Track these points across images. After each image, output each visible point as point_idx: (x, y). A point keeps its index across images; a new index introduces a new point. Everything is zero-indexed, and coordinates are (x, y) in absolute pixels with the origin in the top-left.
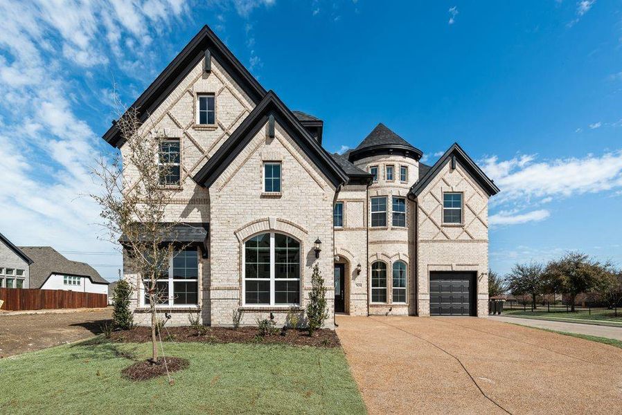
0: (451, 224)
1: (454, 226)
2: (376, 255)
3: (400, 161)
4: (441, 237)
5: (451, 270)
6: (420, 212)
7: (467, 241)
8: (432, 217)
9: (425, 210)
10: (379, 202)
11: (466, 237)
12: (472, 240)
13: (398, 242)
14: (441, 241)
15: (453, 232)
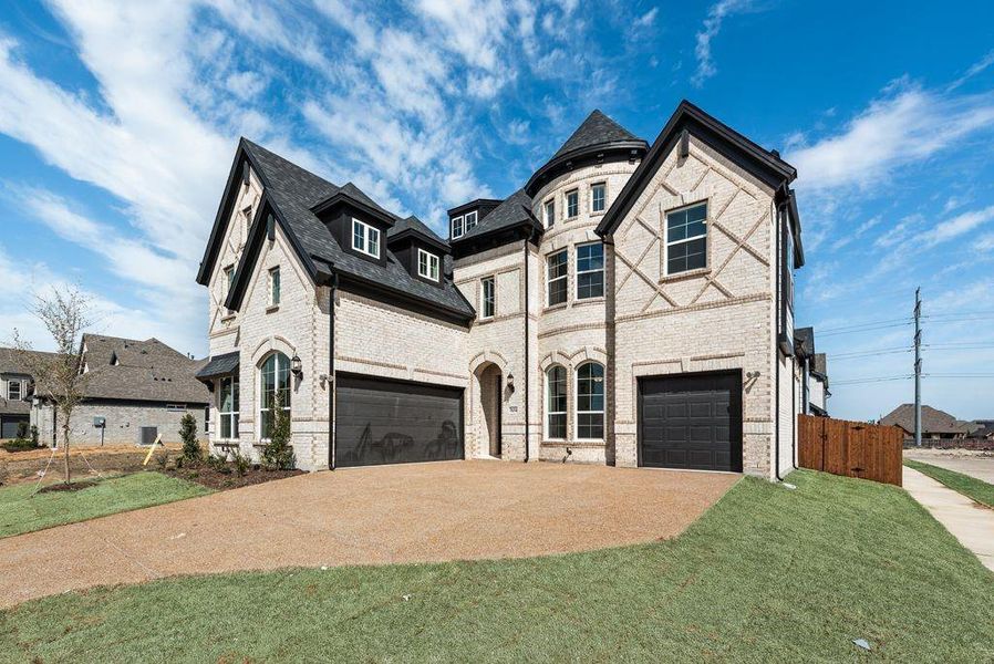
0: (682, 274)
1: (686, 278)
2: (550, 355)
3: (590, 177)
4: (660, 304)
5: (680, 371)
6: (619, 263)
7: (717, 305)
8: (639, 268)
9: (627, 258)
10: (558, 261)
11: (715, 296)
12: (729, 300)
13: (583, 327)
14: (659, 313)
15: (686, 290)
